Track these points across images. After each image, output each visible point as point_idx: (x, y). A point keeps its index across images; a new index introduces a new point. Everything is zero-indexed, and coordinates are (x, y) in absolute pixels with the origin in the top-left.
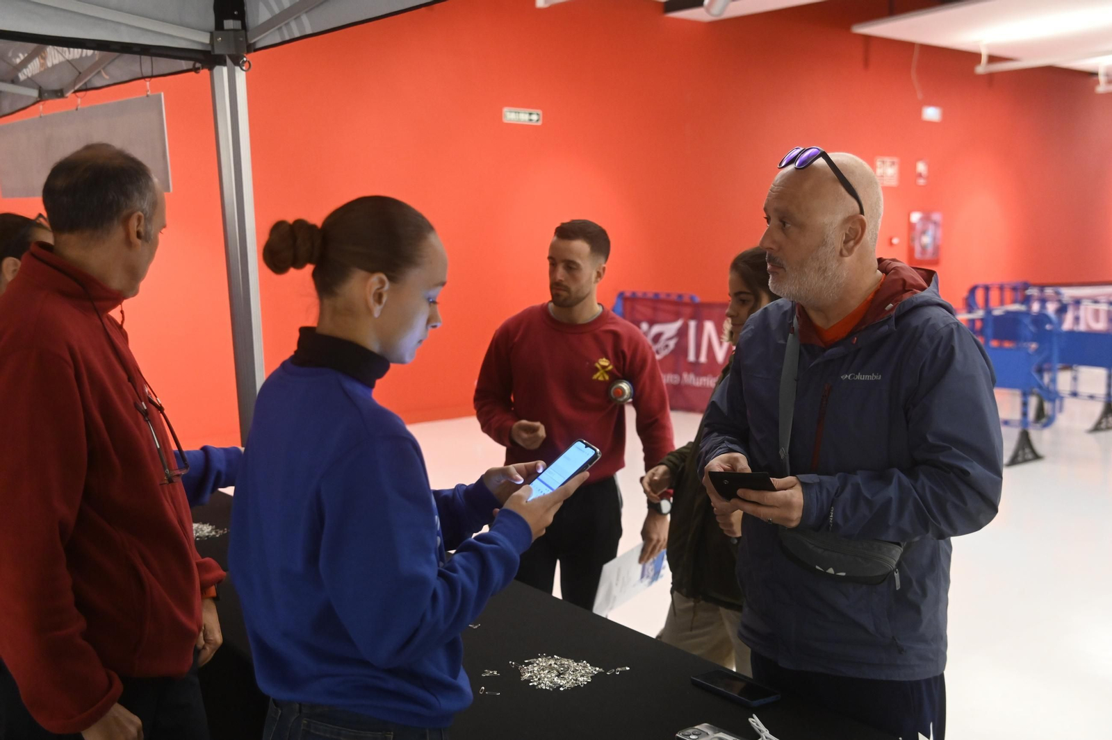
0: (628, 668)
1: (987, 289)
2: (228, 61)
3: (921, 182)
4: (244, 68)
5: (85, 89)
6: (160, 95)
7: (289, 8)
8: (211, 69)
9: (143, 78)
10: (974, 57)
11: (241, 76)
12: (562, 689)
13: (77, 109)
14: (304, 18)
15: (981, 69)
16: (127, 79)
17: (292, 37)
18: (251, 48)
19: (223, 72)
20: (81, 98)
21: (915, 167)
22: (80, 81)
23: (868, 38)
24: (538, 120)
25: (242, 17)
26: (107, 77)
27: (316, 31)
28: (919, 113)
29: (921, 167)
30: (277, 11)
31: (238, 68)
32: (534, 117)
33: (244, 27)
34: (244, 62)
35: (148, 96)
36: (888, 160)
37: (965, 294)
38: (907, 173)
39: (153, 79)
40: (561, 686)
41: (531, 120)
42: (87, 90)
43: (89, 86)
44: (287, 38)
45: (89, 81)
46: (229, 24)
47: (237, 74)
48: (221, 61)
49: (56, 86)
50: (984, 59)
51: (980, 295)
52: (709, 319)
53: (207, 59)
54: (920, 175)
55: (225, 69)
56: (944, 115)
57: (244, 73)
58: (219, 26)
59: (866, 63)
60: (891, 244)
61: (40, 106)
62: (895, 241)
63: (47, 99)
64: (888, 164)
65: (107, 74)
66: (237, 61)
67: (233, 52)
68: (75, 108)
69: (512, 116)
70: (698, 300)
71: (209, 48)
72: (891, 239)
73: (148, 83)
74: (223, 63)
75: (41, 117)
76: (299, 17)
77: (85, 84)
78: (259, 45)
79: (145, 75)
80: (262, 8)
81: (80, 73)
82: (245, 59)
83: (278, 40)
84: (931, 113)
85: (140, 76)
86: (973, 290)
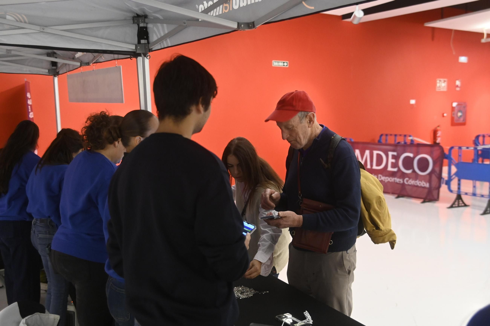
0: (268, 292)
1: (484, 136)
2: (142, 55)
3: (458, 89)
4: (148, 58)
5: (96, 63)
6: (120, 67)
7: (163, 36)
8: (137, 58)
9: (115, 59)
10: (481, 35)
11: (147, 61)
12: (241, 298)
13: (93, 70)
14: (168, 40)
15: (483, 41)
16: (110, 59)
17: (164, 47)
18: (151, 50)
19: (140, 59)
20: (95, 66)
21: (455, 83)
22: (95, 59)
23: (433, 28)
24: (287, 65)
25: (147, 38)
26: (104, 58)
27: (172, 45)
28: (458, 59)
29: (458, 83)
30: (159, 37)
31: (145, 58)
32: (286, 64)
33: (148, 43)
34: (148, 56)
35: (116, 67)
36: (442, 80)
37: (474, 139)
38: (451, 85)
39: (118, 60)
40: (241, 297)
41: (284, 65)
42: (97, 63)
43: (98, 62)
44: (163, 47)
45: (98, 59)
46: (143, 41)
47: (145, 60)
48: (139, 55)
49: (87, 62)
50: (485, 36)
51: (481, 139)
52: (357, 148)
53: (134, 55)
54: (457, 86)
55: (141, 58)
56: (469, 60)
57: (148, 60)
58: (139, 42)
59: (433, 39)
60: (443, 116)
61: (81, 68)
62: (445, 115)
63: (83, 66)
64: (443, 81)
65: (103, 57)
66: (145, 55)
67: (144, 52)
68: (92, 70)
69: (276, 64)
70: (353, 140)
71: (135, 51)
72: (443, 114)
73: (116, 62)
74: (140, 56)
75: (81, 72)
76: (167, 39)
77: (97, 60)
78: (153, 49)
79: (115, 58)
80: (154, 35)
81: (95, 56)
82: (148, 55)
83: (160, 48)
84: (463, 59)
85: (114, 59)
86: (477, 137)
